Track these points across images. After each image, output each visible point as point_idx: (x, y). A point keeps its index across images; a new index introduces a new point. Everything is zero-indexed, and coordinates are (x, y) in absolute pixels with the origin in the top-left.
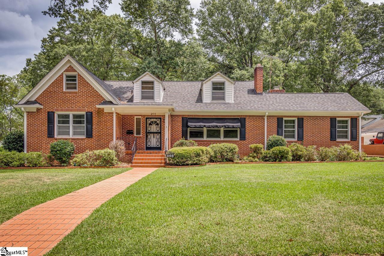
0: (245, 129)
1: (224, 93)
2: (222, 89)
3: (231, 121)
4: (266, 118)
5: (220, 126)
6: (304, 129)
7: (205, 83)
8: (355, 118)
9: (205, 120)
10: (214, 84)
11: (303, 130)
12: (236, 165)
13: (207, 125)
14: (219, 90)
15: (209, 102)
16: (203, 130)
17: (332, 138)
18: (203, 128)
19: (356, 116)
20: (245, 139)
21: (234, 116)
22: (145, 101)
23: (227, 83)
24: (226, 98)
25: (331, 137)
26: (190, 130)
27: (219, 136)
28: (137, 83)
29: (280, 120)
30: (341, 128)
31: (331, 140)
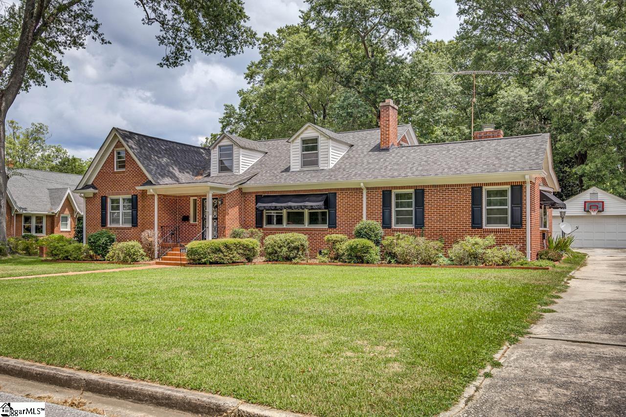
0: (336, 211)
1: (317, 155)
2: (315, 148)
3: (314, 198)
4: (365, 192)
5: (294, 206)
6: (426, 208)
7: (293, 141)
8: (520, 185)
9: (282, 199)
10: (304, 141)
11: (423, 209)
12: (295, 266)
13: (279, 207)
14: (312, 151)
15: (298, 170)
16: (282, 213)
17: (475, 223)
18: (281, 210)
19: (521, 181)
20: (336, 227)
21: (316, 190)
22: (223, 174)
23: (322, 139)
24: (320, 162)
25: (473, 223)
26: (267, 213)
27: (301, 222)
28: (215, 150)
29: (386, 194)
30: (498, 204)
31: (473, 227)
